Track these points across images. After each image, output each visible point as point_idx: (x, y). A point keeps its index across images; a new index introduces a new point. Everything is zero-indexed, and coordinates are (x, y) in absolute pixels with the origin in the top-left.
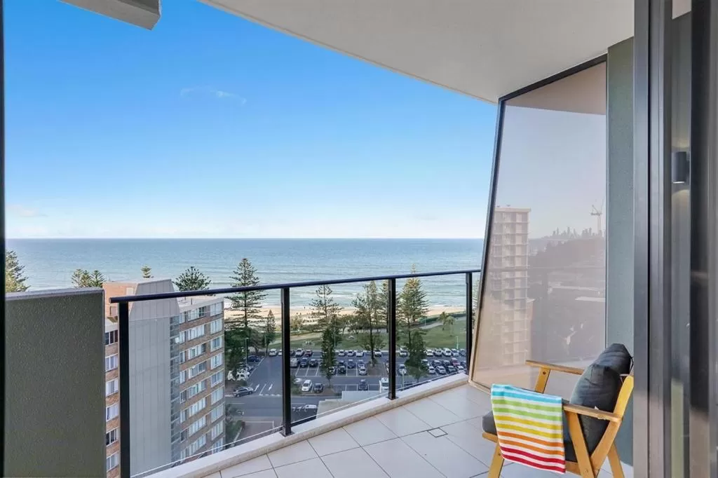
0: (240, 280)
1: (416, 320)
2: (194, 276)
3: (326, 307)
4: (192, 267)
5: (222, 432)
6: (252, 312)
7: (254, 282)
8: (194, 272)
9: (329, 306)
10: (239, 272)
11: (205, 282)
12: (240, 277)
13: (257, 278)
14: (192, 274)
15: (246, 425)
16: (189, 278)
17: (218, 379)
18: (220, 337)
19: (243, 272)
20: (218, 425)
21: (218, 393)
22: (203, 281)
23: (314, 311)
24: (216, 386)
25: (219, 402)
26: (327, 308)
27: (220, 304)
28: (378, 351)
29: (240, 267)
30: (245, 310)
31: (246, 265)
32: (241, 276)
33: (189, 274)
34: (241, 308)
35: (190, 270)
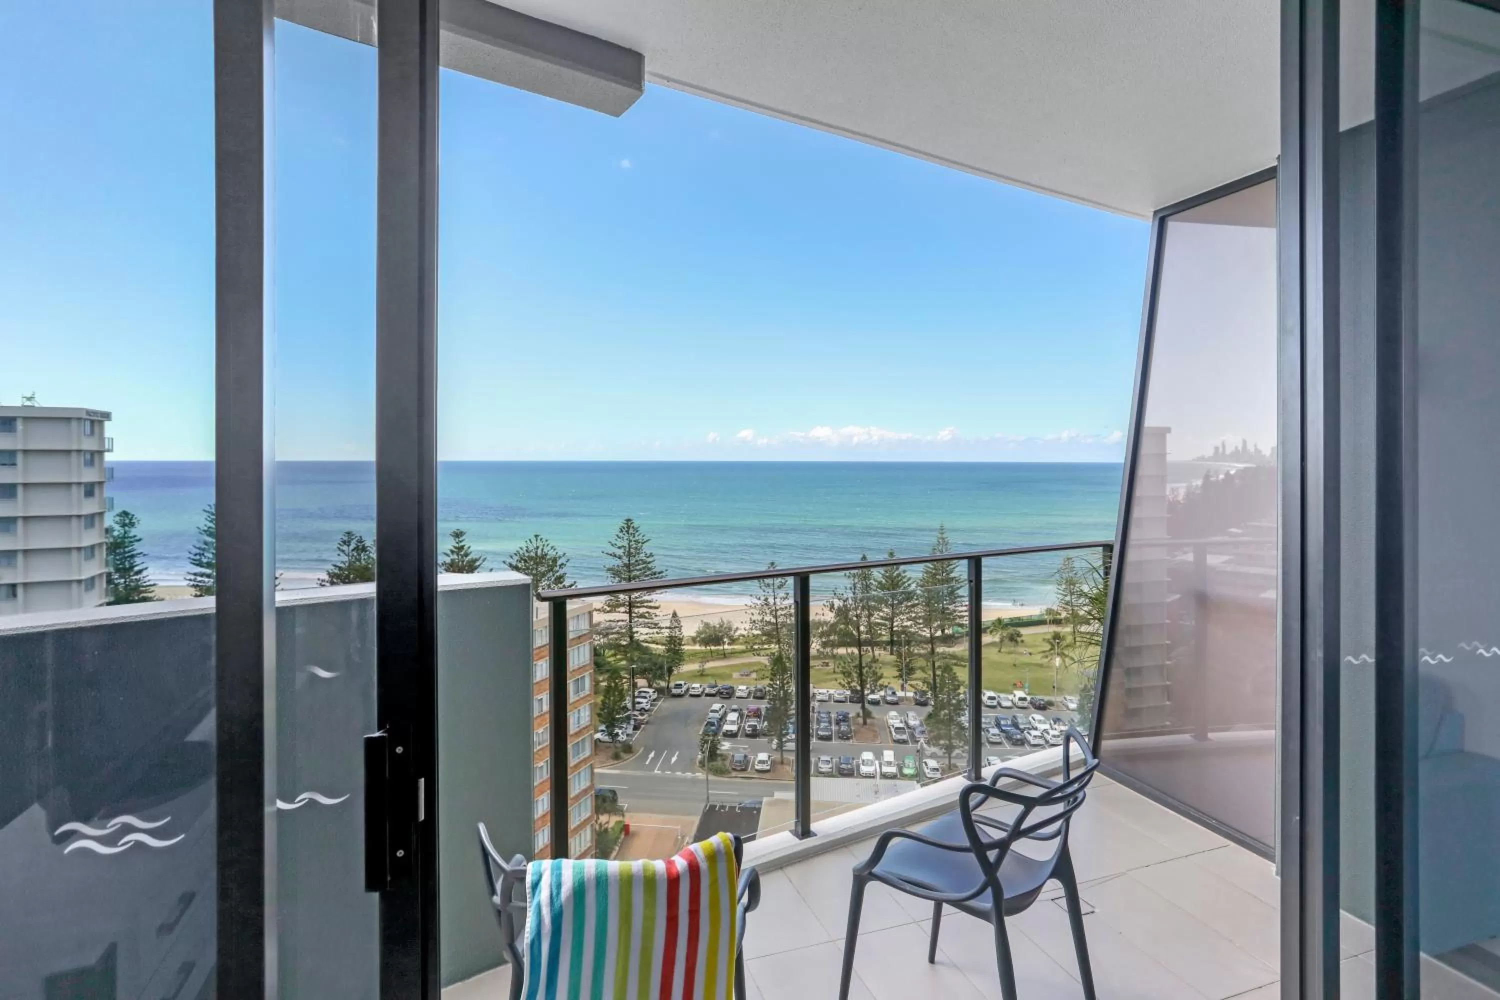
0: (620, 558)
1: (946, 631)
2: (539, 551)
3: (776, 610)
4: (536, 536)
5: (589, 845)
6: (642, 616)
7: (645, 562)
8: (540, 544)
9: (782, 609)
10: (619, 544)
11: (559, 563)
12: (620, 552)
13: (651, 555)
14: (538, 548)
15: (632, 829)
16: (533, 554)
17: (583, 750)
18: (587, 674)
19: (625, 543)
20: (582, 832)
21: (583, 774)
22: (555, 560)
23: (754, 618)
24: (580, 762)
25: (585, 792)
26: (779, 613)
27: (587, 616)
28: (873, 692)
29: (621, 535)
30: (630, 613)
31: (631, 531)
32: (622, 550)
33: (531, 548)
34: (622, 609)
35: (534, 540)
